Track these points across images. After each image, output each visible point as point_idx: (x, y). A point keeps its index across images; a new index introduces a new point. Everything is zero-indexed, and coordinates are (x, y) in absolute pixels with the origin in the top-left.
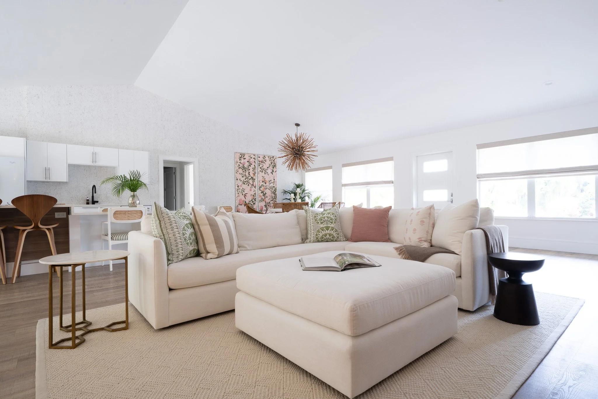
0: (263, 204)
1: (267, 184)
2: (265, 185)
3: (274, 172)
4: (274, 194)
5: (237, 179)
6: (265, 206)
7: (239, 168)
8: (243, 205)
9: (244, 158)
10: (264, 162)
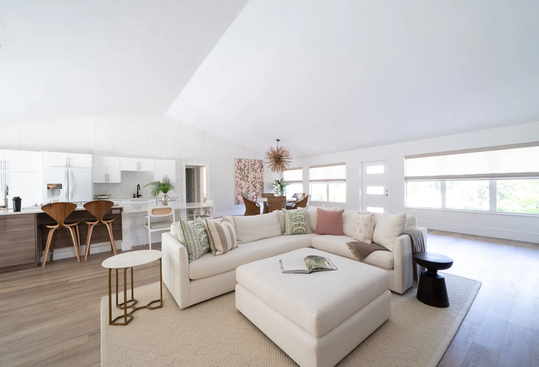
0: (254, 194)
1: (257, 180)
2: (255, 180)
3: (262, 171)
4: (262, 186)
5: (236, 177)
6: (256, 195)
7: (238, 169)
8: (241, 195)
9: (241, 162)
10: (255, 164)
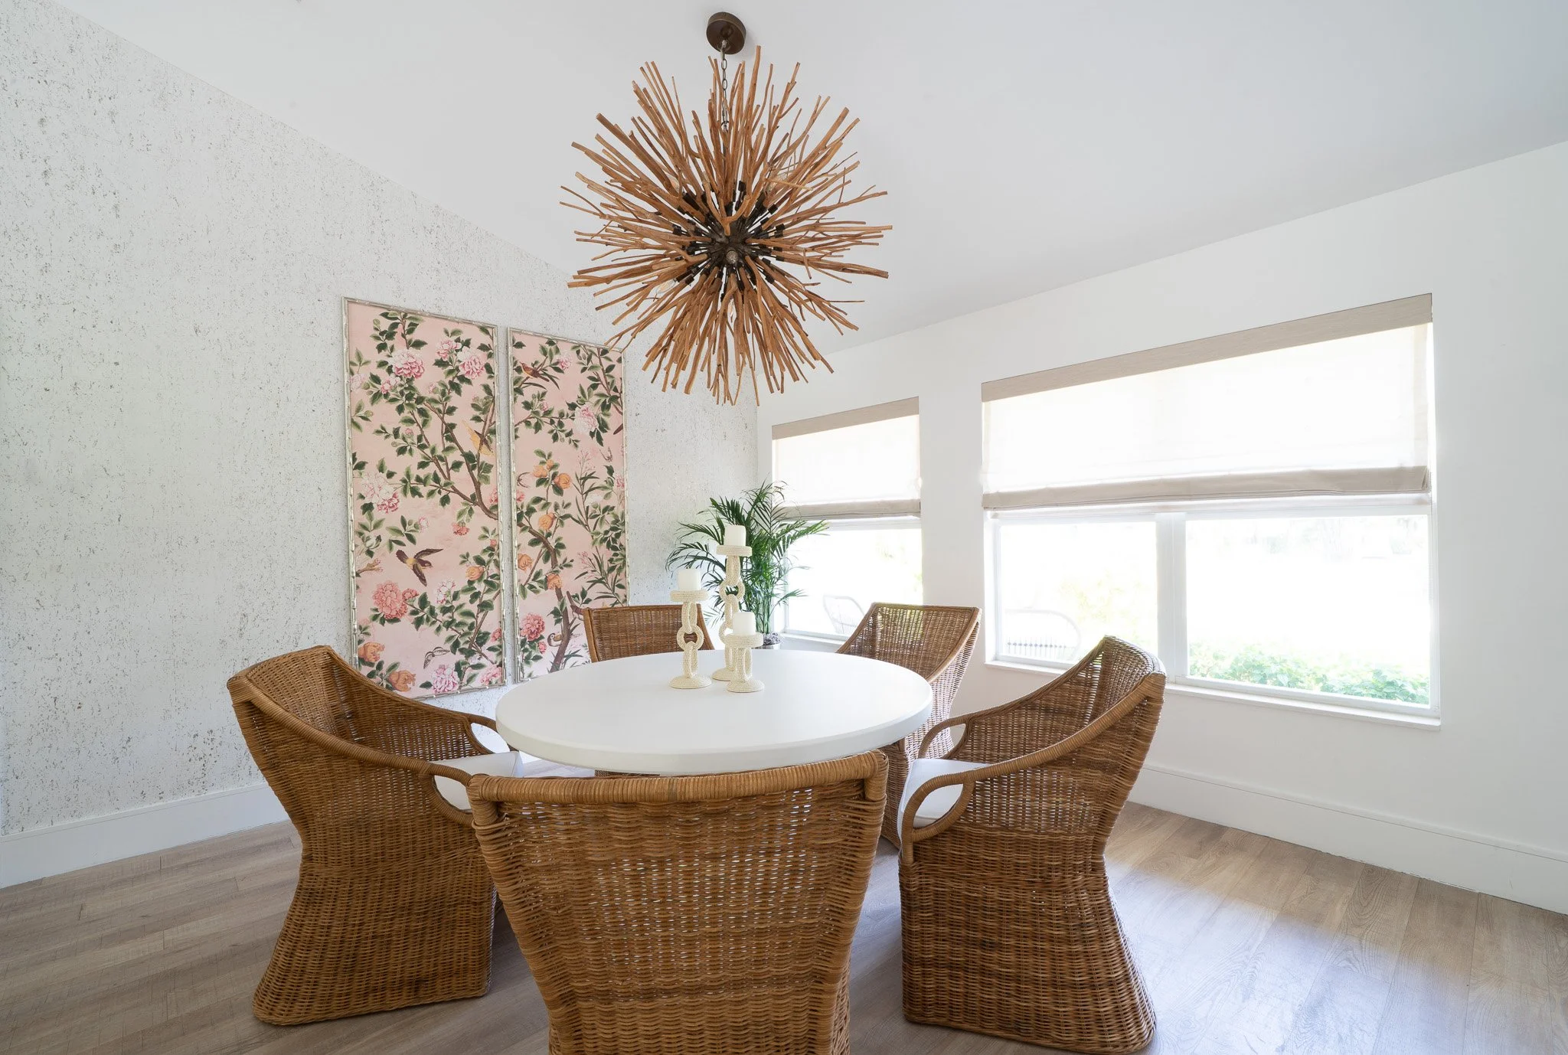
0: (543, 603)
1: (571, 494)
2: (553, 498)
3: (610, 432)
4: (608, 546)
5: (360, 466)
6: (555, 612)
7: (376, 397)
8: (407, 621)
9: (416, 336)
10: (551, 372)
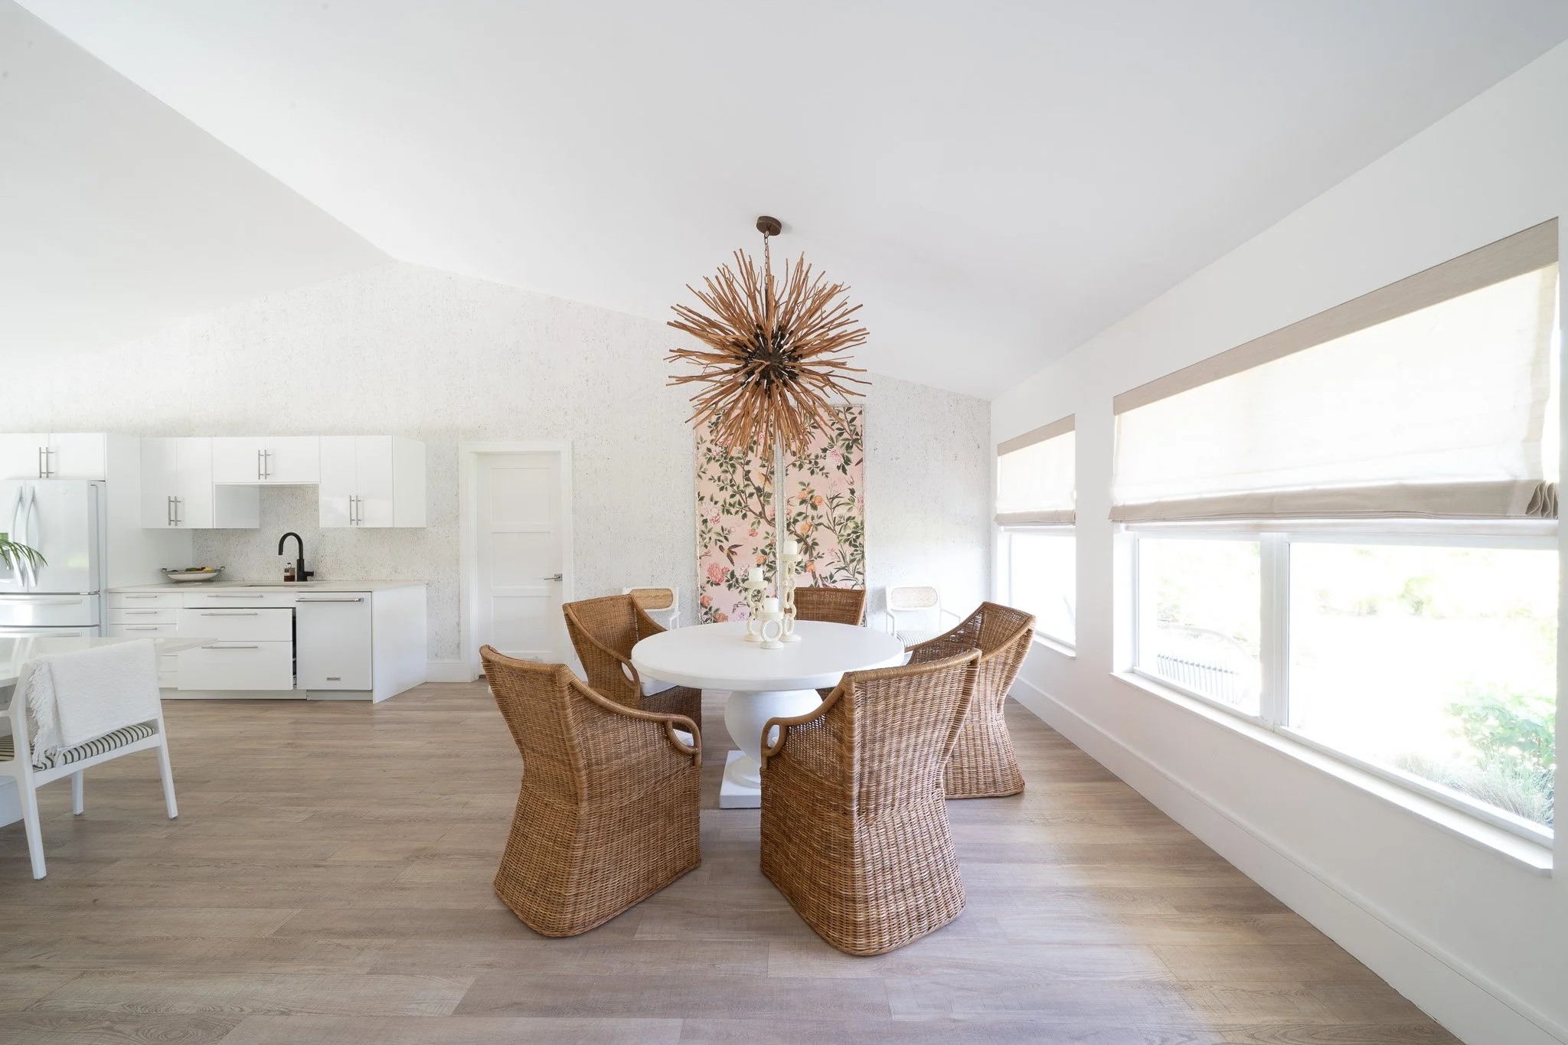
1: (823, 509)
2: (811, 512)
3: (852, 465)
4: (850, 544)
5: (701, 499)
7: (709, 460)
8: (724, 585)
